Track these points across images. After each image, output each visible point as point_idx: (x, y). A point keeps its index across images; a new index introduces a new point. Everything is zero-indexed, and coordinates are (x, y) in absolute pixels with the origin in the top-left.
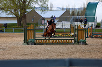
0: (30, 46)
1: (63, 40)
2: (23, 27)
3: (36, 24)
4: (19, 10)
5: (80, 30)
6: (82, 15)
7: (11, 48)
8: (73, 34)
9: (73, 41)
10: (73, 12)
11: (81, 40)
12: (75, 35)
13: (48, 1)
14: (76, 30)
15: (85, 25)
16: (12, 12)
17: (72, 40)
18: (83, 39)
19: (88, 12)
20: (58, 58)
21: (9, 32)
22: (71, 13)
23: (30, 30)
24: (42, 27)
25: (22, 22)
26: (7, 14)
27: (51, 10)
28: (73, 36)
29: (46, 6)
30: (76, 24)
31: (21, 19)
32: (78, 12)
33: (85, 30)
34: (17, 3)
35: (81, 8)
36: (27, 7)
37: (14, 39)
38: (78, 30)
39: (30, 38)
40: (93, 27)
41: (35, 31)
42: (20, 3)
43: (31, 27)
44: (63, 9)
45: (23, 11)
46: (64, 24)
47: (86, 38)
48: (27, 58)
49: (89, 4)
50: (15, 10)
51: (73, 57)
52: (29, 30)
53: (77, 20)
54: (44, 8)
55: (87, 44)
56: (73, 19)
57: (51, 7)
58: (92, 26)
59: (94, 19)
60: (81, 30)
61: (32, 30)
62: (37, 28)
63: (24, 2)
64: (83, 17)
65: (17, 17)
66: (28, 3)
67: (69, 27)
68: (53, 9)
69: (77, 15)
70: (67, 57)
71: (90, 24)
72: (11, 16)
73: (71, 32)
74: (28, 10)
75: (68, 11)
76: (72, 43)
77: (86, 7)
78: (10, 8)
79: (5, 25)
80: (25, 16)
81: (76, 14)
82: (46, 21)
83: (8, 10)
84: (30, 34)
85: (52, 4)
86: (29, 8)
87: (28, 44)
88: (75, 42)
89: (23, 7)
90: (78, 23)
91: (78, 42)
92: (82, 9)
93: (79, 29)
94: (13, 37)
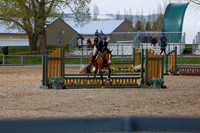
0: (54, 91)
1: (119, 79)
2: (40, 53)
3: (67, 48)
4: (32, 19)
5: (152, 59)
6: (155, 29)
7: (18, 96)
8: (139, 67)
9: (139, 82)
10: (139, 23)
11: (154, 78)
12: (142, 70)
13: (89, 2)
14: (143, 59)
15: (163, 50)
16: (18, 24)
17: (136, 78)
18: (158, 76)
19: (167, 23)
20: (110, 114)
21: (12, 64)
22: (134, 25)
23: (54, 59)
24: (77, 53)
25: (38, 44)
26: (9, 28)
27: (95, 19)
28: (138, 71)
29: (84, 11)
30: (145, 48)
31: (37, 37)
32: (148, 24)
33: (162, 60)
34: (27, 5)
35: (154, 15)
36: (48, 13)
37: (23, 77)
38: (148, 59)
39: (55, 76)
40: (178, 53)
41: (63, 60)
42: (34, 6)
43: (57, 53)
44: (118, 17)
45: (40, 21)
46: (120, 48)
47: (163, 74)
48: (48, 114)
49: (170, 8)
50: (24, 19)
51: (138, 113)
52: (51, 59)
53: (145, 40)
54: (82, 16)
55: (165, 87)
56: (139, 38)
57: (96, 14)
58: (175, 51)
59: (179, 37)
60: (154, 59)
61: (57, 59)
62: (67, 55)
63: (43, 4)
64: (157, 33)
65: (29, 33)
66: (51, 7)
67: (131, 53)
68: (99, 17)
69: (147, 29)
70: (126, 113)
71: (172, 48)
72: (16, 31)
73: (134, 63)
74: (50, 20)
75: (127, 21)
76: (136, 86)
77: (163, 13)
78: (15, 16)
79: (6, 50)
80: (43, 32)
81: (145, 27)
82: (85, 42)
83: (11, 20)
84: (55, 67)
85: (96, 9)
86: (52, 16)
87: (50, 86)
88: (142, 82)
89: (41, 14)
90: (149, 46)
91: (147, 83)
92: (156, 18)
93: (150, 56)
94: (20, 73)
